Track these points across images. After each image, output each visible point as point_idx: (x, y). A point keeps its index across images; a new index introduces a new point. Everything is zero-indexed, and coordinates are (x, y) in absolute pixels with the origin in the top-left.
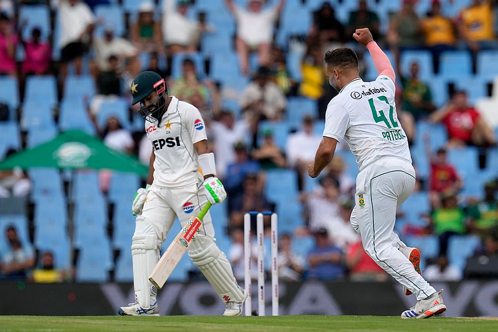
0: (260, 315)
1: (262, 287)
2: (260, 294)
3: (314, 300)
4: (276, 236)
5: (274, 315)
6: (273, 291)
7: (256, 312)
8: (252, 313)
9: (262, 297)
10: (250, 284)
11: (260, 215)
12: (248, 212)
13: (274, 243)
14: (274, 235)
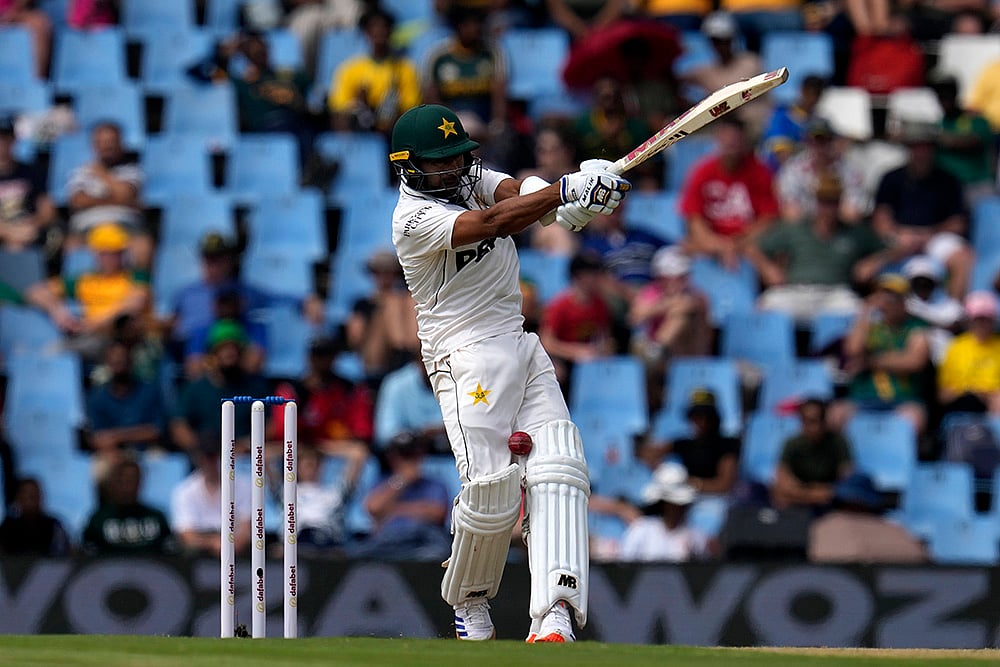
0: (254, 637)
1: (260, 572)
2: (255, 586)
3: (374, 605)
4: (295, 454)
5: (286, 636)
6: (287, 581)
7: (244, 628)
8: (236, 632)
9: (261, 594)
10: (233, 564)
11: (257, 405)
12: (229, 397)
13: (290, 469)
14: (289, 452)
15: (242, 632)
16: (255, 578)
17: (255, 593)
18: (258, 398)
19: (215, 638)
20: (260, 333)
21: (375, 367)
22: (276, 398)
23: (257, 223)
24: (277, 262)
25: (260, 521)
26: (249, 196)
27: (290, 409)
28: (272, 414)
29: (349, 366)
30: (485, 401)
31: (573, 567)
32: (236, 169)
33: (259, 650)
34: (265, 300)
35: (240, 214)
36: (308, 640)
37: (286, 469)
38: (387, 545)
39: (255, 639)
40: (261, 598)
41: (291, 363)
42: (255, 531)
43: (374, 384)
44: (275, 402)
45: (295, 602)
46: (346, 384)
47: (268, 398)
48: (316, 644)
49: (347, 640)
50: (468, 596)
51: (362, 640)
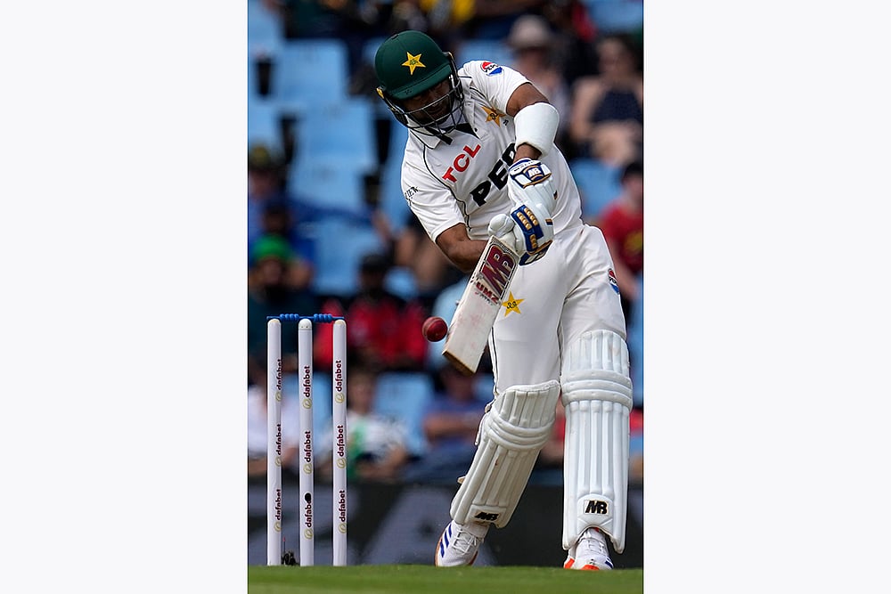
0: (302, 565)
1: (308, 497)
2: (303, 512)
4: (344, 374)
5: (336, 563)
6: (337, 506)
7: (292, 555)
8: (283, 559)
9: (309, 519)
10: (280, 488)
11: (305, 323)
12: (275, 315)
13: (339, 389)
14: (339, 372)
15: (289, 559)
16: (303, 503)
17: (303, 519)
18: (306, 315)
19: (260, 566)
20: (308, 248)
21: (428, 283)
22: (325, 316)
23: (305, 133)
24: (325, 174)
25: (308, 444)
26: (295, 105)
27: (339, 327)
28: (321, 332)
29: (401, 283)
30: (517, 311)
31: (605, 489)
32: (282, 78)
33: (306, 578)
34: (315, 213)
35: (287, 124)
36: (358, 567)
37: (335, 390)
38: (440, 468)
39: (304, 568)
40: (309, 524)
41: (340, 278)
42: (303, 454)
43: (428, 301)
44: (323, 320)
45: (345, 528)
46: (398, 302)
47: (315, 315)
48: (366, 572)
49: (399, 568)
50: (478, 517)
51: (414, 568)
